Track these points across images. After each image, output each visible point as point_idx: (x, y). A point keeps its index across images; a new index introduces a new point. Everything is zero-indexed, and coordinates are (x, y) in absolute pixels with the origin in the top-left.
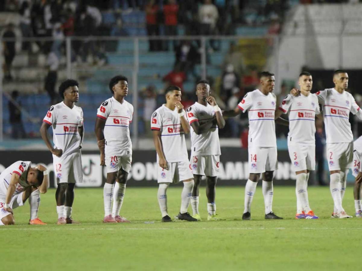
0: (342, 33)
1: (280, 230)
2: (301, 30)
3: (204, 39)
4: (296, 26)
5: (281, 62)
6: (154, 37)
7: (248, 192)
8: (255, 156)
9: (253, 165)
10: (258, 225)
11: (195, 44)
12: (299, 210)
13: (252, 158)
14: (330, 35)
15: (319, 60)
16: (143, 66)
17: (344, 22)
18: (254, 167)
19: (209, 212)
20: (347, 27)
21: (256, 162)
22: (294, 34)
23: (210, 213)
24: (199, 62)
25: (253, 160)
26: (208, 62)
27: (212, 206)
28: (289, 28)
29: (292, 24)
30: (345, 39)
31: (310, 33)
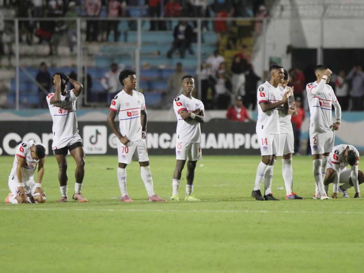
0: (324, 16)
1: (263, 214)
2: (287, 13)
3: (199, 20)
4: (282, 9)
5: (268, 41)
6: (155, 18)
7: (261, 174)
8: (266, 139)
9: (264, 148)
10: (243, 208)
11: (191, 24)
12: (288, 192)
13: (263, 141)
14: (313, 17)
15: (304, 40)
16: (145, 43)
17: (325, 7)
18: (265, 149)
19: (187, 192)
20: (328, 11)
21: (267, 145)
22: (280, 17)
23: (187, 194)
24: (196, 41)
25: (264, 144)
26: (203, 41)
27: (190, 188)
28: (276, 12)
29: (279, 8)
30: (326, 22)
31: (296, 16)
